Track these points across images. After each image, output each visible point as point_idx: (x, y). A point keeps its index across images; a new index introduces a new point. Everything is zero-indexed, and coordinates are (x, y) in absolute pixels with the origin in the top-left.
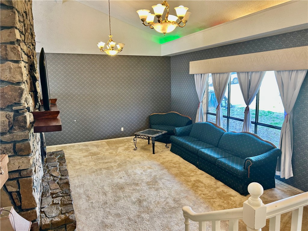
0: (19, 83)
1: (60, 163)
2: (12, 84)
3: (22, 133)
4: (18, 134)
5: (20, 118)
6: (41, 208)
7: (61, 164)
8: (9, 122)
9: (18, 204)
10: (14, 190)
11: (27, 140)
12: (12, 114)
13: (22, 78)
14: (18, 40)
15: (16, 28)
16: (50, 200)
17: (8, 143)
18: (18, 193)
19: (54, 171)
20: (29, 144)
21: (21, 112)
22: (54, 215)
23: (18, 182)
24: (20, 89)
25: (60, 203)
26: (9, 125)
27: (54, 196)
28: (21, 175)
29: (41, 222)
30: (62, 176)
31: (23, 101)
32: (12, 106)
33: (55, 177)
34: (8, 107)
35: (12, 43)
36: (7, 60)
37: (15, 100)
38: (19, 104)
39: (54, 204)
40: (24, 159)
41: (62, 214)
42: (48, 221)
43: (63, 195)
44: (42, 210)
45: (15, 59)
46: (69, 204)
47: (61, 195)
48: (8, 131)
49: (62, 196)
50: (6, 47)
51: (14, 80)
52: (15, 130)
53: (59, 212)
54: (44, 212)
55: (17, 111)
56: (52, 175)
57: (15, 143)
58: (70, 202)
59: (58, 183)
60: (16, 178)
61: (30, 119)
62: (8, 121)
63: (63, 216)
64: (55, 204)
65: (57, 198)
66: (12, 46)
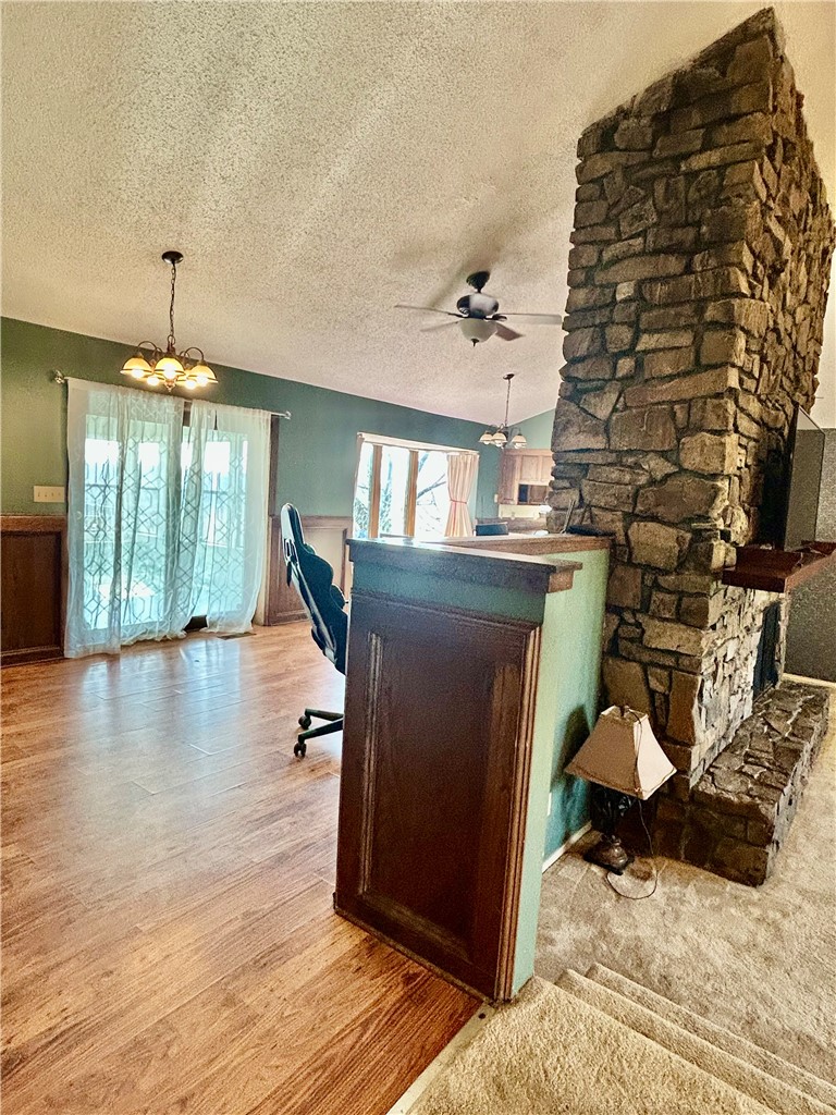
0: (714, 476)
1: (804, 710)
2: (703, 476)
3: (699, 579)
4: (691, 579)
5: (702, 546)
6: (711, 766)
7: (804, 713)
8: (680, 551)
9: (662, 720)
10: (660, 689)
11: (705, 595)
12: (688, 536)
13: (723, 466)
14: (731, 390)
15: (733, 366)
16: (737, 763)
17: (670, 592)
18: (666, 697)
19: (779, 718)
20: (707, 604)
21: (705, 534)
22: (730, 788)
23: (670, 675)
24: (713, 487)
25: (756, 776)
26: (679, 557)
27: (750, 760)
28: (678, 664)
29: (697, 786)
30: (793, 734)
31: (715, 514)
32: (691, 520)
33: (774, 729)
34: (683, 521)
35: (719, 396)
36: (701, 429)
37: (700, 509)
38: (705, 518)
39: (740, 772)
40: (690, 633)
41: (748, 794)
42: (712, 790)
43: (771, 767)
44: (711, 770)
45: (718, 428)
46: (776, 788)
47: (767, 764)
48: (675, 570)
49: (768, 768)
50: (705, 403)
51: (706, 468)
52: (688, 569)
53: (744, 789)
54: (712, 774)
55: (697, 533)
56: (769, 725)
57: (681, 594)
58: (780, 786)
59: (774, 743)
60: (670, 667)
61: (728, 559)
62: (677, 549)
63: (747, 799)
64: (745, 774)
65: (756, 767)
66: (716, 401)
